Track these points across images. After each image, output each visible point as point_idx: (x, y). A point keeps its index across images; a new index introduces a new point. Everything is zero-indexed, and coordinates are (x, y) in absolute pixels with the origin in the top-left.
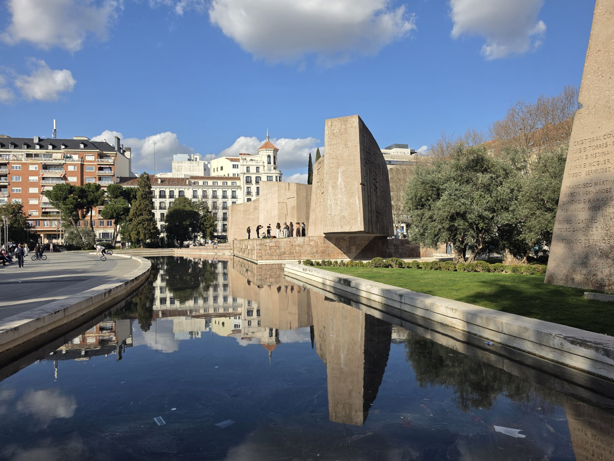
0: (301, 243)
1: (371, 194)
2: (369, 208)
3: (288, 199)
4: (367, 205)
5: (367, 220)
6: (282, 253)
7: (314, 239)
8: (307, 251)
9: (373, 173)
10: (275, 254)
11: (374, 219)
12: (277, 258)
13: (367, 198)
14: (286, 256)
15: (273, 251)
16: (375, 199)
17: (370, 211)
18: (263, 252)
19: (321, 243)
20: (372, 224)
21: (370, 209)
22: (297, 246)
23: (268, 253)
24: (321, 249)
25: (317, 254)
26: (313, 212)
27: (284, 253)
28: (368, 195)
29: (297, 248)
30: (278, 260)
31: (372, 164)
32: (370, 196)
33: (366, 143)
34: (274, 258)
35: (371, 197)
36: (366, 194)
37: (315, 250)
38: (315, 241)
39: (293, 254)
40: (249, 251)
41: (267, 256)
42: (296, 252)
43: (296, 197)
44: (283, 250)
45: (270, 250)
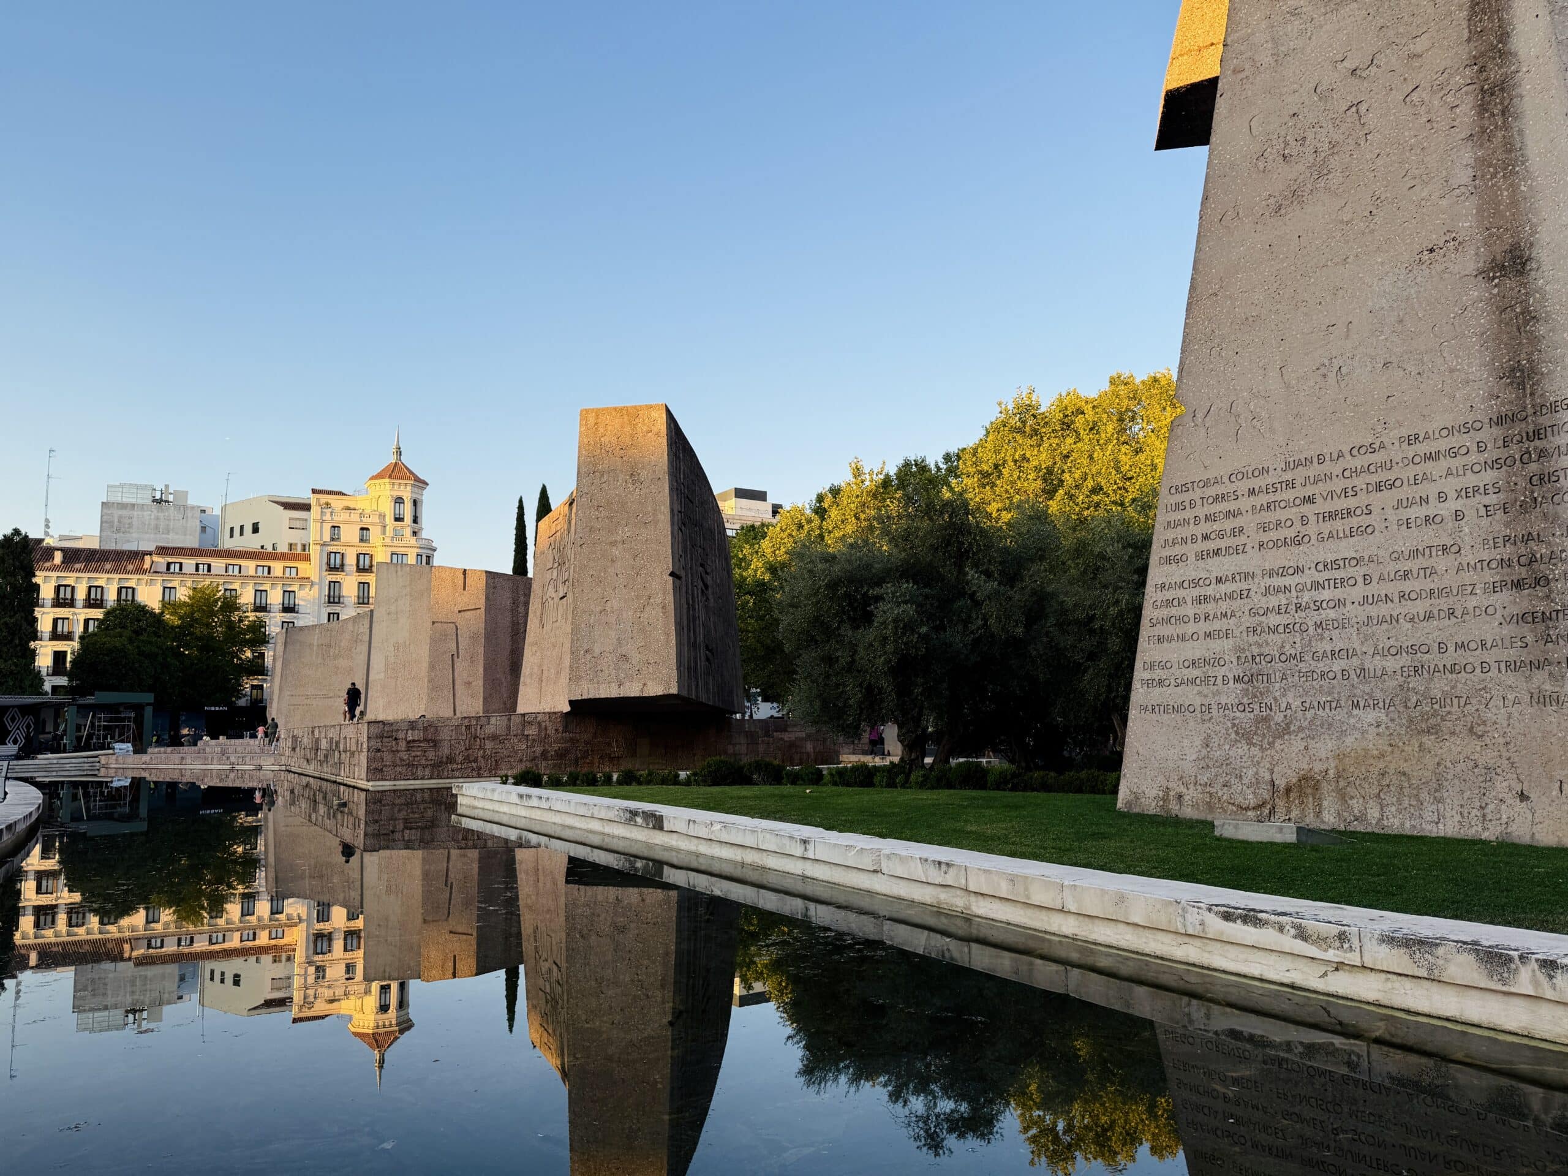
0: (501, 731)
1: (694, 601)
2: (689, 638)
3: (462, 613)
4: (685, 629)
5: (687, 668)
6: (445, 760)
7: (538, 719)
8: (516, 753)
9: (700, 550)
10: (423, 762)
11: (702, 664)
12: (427, 772)
13: (685, 611)
14: (455, 766)
15: (418, 753)
16: (702, 615)
17: (693, 646)
18: (388, 757)
19: (556, 730)
20: (696, 679)
21: (692, 640)
22: (488, 738)
23: (402, 760)
24: (556, 746)
25: (546, 759)
26: (534, 648)
27: (451, 760)
28: (688, 603)
29: (489, 745)
30: (431, 778)
31: (696, 526)
32: (693, 606)
33: (684, 475)
34: (420, 772)
35: (694, 610)
36: (684, 601)
37: (538, 750)
38: (539, 724)
39: (476, 760)
40: (343, 755)
41: (399, 769)
42: (483, 757)
43: (483, 609)
44: (447, 751)
45: (408, 750)
